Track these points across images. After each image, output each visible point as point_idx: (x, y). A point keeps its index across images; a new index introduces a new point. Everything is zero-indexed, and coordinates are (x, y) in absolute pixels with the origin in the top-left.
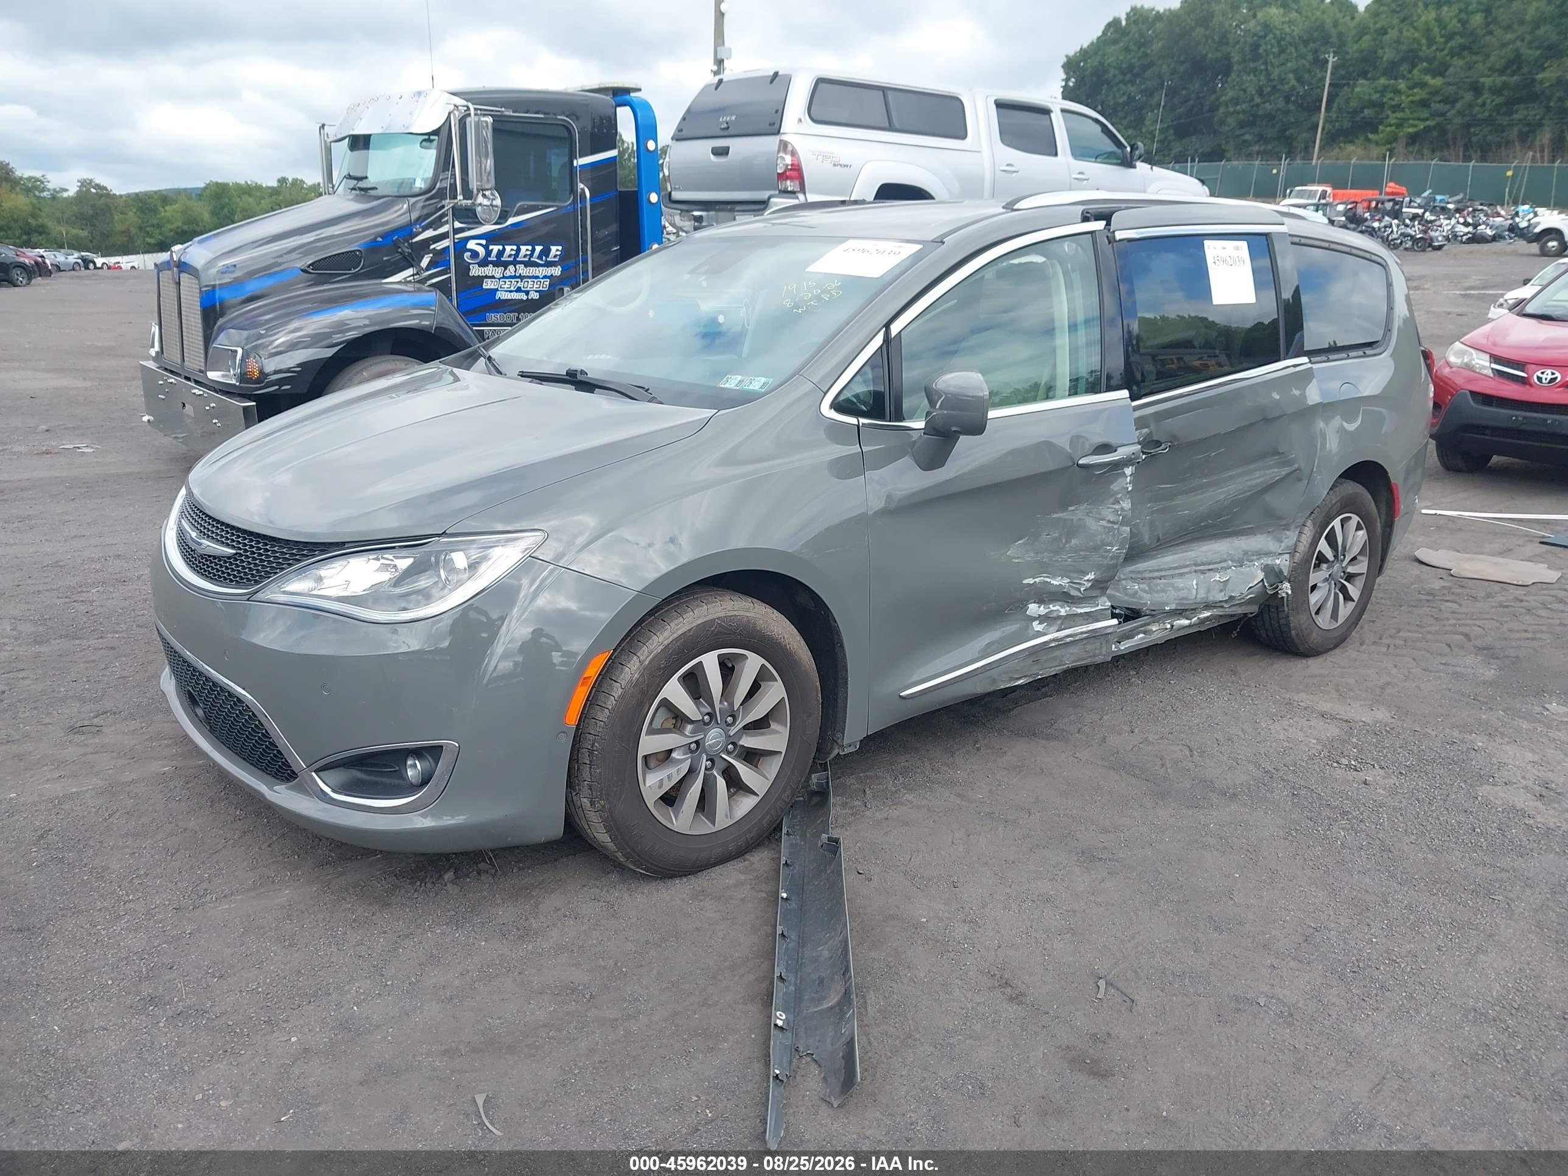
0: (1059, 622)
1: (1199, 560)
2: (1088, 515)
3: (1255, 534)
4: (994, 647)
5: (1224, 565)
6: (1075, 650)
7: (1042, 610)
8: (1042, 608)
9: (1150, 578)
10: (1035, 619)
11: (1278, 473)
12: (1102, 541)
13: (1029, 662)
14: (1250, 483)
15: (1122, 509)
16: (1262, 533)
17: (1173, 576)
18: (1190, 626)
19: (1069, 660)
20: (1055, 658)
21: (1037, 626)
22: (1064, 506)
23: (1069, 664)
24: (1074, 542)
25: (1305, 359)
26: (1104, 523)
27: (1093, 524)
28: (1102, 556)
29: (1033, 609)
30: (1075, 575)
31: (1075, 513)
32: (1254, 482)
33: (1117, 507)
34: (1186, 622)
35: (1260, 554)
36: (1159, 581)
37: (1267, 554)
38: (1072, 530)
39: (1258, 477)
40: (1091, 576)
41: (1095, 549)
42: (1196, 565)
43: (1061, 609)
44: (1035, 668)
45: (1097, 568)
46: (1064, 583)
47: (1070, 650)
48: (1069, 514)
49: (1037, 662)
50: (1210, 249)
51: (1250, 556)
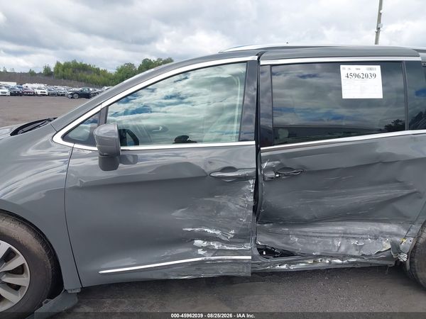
0: (214, 252)
1: (348, 232)
2: (229, 200)
3: (390, 223)
4: (168, 258)
5: (364, 236)
6: (227, 267)
7: (205, 244)
8: (205, 243)
9: (311, 236)
10: (199, 248)
11: (399, 192)
12: (237, 215)
13: (194, 268)
14: (379, 196)
15: (248, 201)
16: (395, 224)
17: (327, 237)
18: (342, 264)
19: (222, 271)
20: (213, 269)
21: (200, 252)
22: (212, 195)
23: (221, 273)
24: (221, 213)
26: (238, 206)
27: (231, 205)
28: (238, 223)
29: (198, 242)
30: (224, 230)
31: (222, 200)
32: (381, 195)
33: (245, 199)
34: (339, 261)
35: (391, 234)
36: (316, 238)
37: (397, 235)
38: (219, 208)
39: (384, 193)
40: (233, 232)
41: (234, 219)
42: (344, 234)
43: (216, 246)
44: (198, 273)
45: (236, 228)
46: (218, 232)
47: (223, 267)
48: (216, 199)
49: (199, 269)
50: (344, 70)
51: (383, 234)
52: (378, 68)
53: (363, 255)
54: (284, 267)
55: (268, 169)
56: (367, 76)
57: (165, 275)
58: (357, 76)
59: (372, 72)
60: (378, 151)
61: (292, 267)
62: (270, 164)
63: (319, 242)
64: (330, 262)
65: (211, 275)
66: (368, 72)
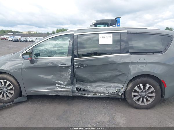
0: (61, 88)
2: (65, 73)
5: (110, 87)
6: (65, 93)
7: (59, 86)
12: (67, 78)
19: (64, 94)
20: (61, 93)
21: (58, 88)
22: (60, 72)
24: (63, 77)
25: (129, 54)
26: (67, 75)
27: (65, 75)
29: (57, 85)
30: (64, 82)
31: (63, 73)
33: (69, 73)
34: (103, 95)
35: (118, 87)
37: (120, 87)
38: (63, 75)
39: (114, 73)
43: (62, 86)
44: (57, 94)
45: (67, 81)
46: (62, 83)
47: (64, 92)
48: (61, 73)
49: (57, 93)
50: (100, 35)
51: (116, 87)
52: (111, 35)
53: (108, 93)
54: (86, 95)
55: (76, 65)
56: (107, 37)
57: (48, 93)
58: (104, 37)
59: (109, 36)
60: (110, 60)
61: (89, 96)
62: (77, 63)
63: (96, 88)
64: (100, 95)
65: (61, 95)
66: (108, 36)
